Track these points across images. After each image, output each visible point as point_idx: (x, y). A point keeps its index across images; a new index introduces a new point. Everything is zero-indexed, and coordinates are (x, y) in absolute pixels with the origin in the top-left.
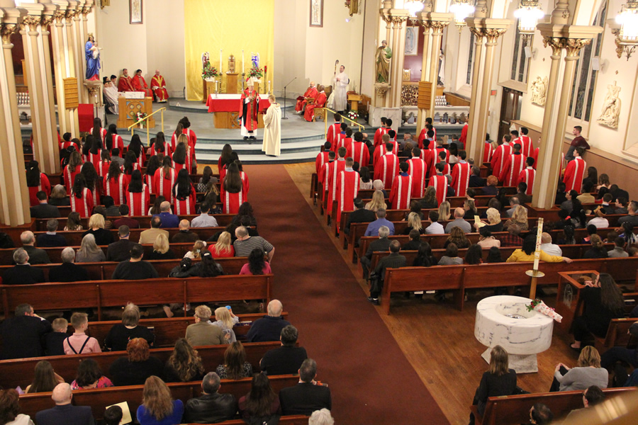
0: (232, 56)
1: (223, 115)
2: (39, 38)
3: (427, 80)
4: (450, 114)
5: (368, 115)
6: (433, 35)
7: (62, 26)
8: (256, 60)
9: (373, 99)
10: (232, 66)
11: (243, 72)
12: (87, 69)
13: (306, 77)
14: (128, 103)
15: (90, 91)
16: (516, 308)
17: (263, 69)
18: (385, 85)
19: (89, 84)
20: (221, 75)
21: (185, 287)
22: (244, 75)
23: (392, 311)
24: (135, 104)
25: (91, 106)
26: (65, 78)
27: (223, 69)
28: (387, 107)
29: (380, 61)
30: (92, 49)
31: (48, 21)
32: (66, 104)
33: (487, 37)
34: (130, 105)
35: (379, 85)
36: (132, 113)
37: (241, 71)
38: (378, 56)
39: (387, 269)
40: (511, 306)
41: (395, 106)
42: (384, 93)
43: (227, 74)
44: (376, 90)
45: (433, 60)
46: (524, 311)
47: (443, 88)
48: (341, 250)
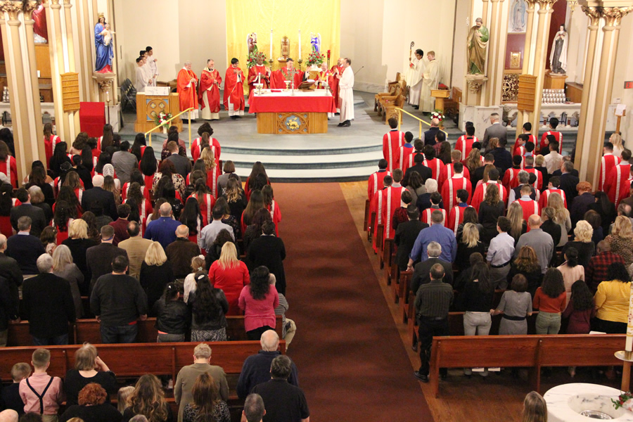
0: (285, 38)
1: (267, 118)
2: (22, 28)
3: (531, 73)
4: (570, 113)
5: (458, 115)
6: (539, 13)
7: (60, 8)
8: (316, 42)
9: (464, 94)
10: (285, 50)
11: (300, 58)
12: (97, 58)
13: (383, 64)
14: (148, 102)
15: (101, 85)
16: (599, 401)
17: (326, 55)
18: (480, 76)
19: (99, 77)
20: (271, 62)
21: (174, 355)
22: (300, 62)
23: (441, 393)
24: (158, 102)
25: (101, 105)
26: (62, 73)
27: (275, 54)
28: (482, 106)
29: (473, 46)
30: (102, 33)
31: (33, 8)
32: (64, 106)
33: (605, 18)
34: (151, 103)
35: (472, 77)
36: (153, 114)
37: (297, 57)
38: (470, 39)
39: (434, 338)
40: (592, 399)
41: (493, 104)
42: (478, 87)
43: (280, 61)
44: (468, 83)
45: (539, 46)
46: (610, 407)
47: (565, 77)
48: (391, 305)
